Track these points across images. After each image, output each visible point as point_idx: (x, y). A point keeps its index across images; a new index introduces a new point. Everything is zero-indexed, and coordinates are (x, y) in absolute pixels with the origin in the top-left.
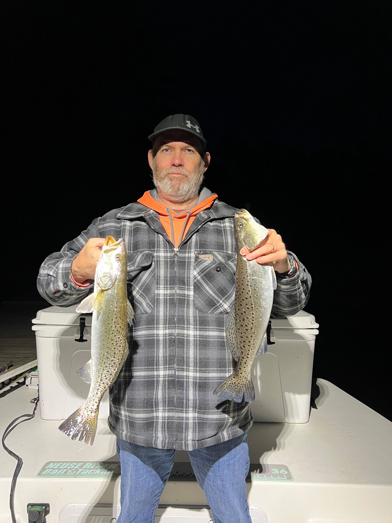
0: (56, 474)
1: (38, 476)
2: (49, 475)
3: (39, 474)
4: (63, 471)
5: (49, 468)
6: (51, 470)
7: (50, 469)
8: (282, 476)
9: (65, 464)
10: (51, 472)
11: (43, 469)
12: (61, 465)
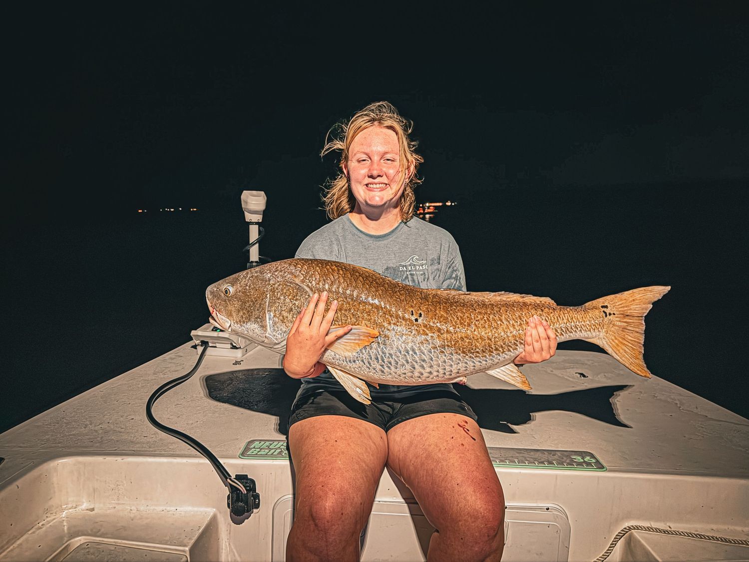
0: (266, 454)
1: (241, 456)
2: (256, 456)
3: (243, 454)
4: (275, 451)
5: (254, 448)
6: (259, 450)
7: (257, 448)
8: (589, 464)
9: (275, 443)
10: (258, 452)
11: (247, 449)
12: (271, 444)
